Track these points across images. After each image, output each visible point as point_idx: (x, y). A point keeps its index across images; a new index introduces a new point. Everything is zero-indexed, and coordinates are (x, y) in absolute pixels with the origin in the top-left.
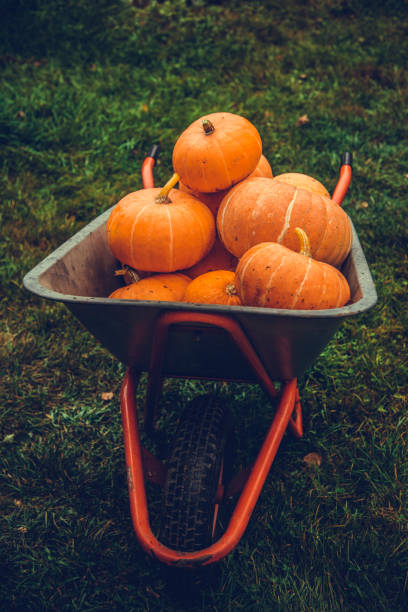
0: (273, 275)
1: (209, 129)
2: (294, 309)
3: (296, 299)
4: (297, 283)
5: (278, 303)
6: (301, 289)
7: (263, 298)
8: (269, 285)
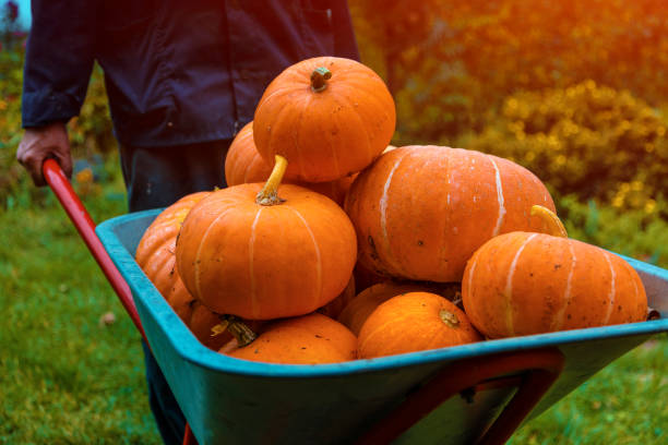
0: (571, 275)
1: (319, 82)
2: (608, 324)
3: (610, 307)
4: (607, 283)
5: (584, 318)
6: (613, 291)
7: (560, 316)
8: (568, 294)
